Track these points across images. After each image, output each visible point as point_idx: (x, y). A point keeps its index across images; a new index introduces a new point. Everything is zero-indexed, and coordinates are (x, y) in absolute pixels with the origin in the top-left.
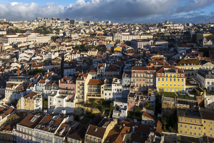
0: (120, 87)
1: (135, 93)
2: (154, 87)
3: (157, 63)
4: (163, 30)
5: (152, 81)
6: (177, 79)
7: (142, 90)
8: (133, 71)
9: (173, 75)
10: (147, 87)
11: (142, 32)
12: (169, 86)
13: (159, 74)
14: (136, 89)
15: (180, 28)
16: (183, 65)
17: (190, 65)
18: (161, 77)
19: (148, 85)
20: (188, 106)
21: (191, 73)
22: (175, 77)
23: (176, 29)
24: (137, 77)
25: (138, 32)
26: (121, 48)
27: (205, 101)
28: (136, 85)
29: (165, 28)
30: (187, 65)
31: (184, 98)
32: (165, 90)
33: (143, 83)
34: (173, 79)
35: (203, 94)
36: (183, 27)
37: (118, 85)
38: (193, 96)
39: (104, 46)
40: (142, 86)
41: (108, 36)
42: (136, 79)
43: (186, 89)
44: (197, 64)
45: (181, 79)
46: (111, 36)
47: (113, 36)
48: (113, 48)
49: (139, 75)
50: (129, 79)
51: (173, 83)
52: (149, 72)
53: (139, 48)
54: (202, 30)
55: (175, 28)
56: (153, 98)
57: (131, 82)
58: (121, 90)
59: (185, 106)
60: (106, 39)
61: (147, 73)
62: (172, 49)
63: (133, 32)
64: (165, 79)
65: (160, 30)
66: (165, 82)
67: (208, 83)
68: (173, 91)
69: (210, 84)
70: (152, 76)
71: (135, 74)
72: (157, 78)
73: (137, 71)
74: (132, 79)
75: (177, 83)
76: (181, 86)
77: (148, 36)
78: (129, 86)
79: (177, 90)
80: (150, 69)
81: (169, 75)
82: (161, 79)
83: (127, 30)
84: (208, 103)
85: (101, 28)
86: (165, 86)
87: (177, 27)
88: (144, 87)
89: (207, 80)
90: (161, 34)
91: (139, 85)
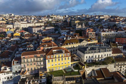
0: (11, 75)
1: (26, 78)
2: (45, 68)
3: (46, 46)
5: (42, 63)
6: (64, 58)
7: (34, 73)
8: (22, 57)
9: (61, 55)
10: (38, 69)
11: (36, 21)
12: (58, 65)
13: (48, 57)
14: (28, 74)
16: (67, 44)
18: (50, 58)
19: (39, 67)
20: (74, 82)
22: (62, 57)
24: (28, 62)
28: (27, 69)
31: (71, 75)
32: (55, 69)
33: (34, 67)
34: (60, 59)
35: (84, 67)
37: (8, 73)
38: (77, 71)
39: (5, 32)
40: (33, 69)
42: (26, 65)
43: (71, 65)
45: (67, 58)
47: (13, 25)
49: (29, 60)
50: (20, 66)
51: (61, 62)
52: (39, 55)
53: (34, 33)
56: (44, 80)
57: (22, 68)
58: (11, 77)
59: (72, 82)
60: (7, 27)
61: (37, 57)
64: (54, 60)
66: (54, 63)
67: (87, 57)
68: (61, 69)
69: (88, 58)
70: (42, 59)
71: (26, 60)
72: (47, 61)
73: (27, 56)
74: (22, 65)
75: (64, 61)
76: (67, 64)
77: (41, 24)
78: (20, 72)
79: (64, 68)
80: (40, 53)
81: (57, 56)
82: (50, 60)
83: (25, 20)
84: (88, 73)
85: (4, 19)
86: (54, 66)
87: (59, 18)
88: (35, 70)
89: (86, 55)
90: (49, 22)
91: (30, 69)
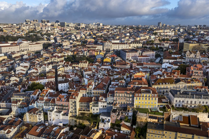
0: (106, 104)
1: (117, 109)
2: (133, 104)
3: (137, 83)
4: (153, 37)
5: (131, 99)
6: (151, 98)
7: (123, 106)
8: (116, 92)
9: (148, 95)
10: (127, 104)
11: (132, 40)
12: (144, 103)
13: (136, 94)
14: (118, 106)
15: (170, 34)
16: (159, 84)
17: (166, 84)
18: (138, 96)
19: (128, 102)
20: (157, 121)
21: (165, 90)
22: (149, 97)
23: (166, 36)
24: (119, 96)
25: (128, 40)
26: (110, 59)
27: (171, 116)
28: (118, 102)
29: (156, 34)
30: (162, 84)
31: (155, 114)
32: (141, 107)
33: (123, 101)
34: (148, 98)
35: (170, 110)
36: (173, 34)
37: (104, 102)
38: (162, 112)
39: (95, 56)
40: (123, 103)
41: (99, 44)
42: (118, 98)
43: (158, 106)
44: (172, 83)
45: (154, 98)
46: (101, 45)
47: (103, 45)
48: (102, 59)
49: (121, 95)
50: (113, 98)
51: (147, 101)
52: (129, 92)
53: (128, 59)
54: (191, 36)
55: (166, 34)
56: (131, 114)
57: (114, 101)
58: (106, 106)
59: (154, 120)
60: (96, 49)
61: (127, 93)
62: (158, 60)
63: (123, 40)
64: (141, 98)
65: (150, 37)
66: (141, 101)
67: (176, 101)
68: (147, 107)
69: (178, 101)
70: (131, 95)
71: (118, 94)
72: (135, 98)
73: (119, 91)
74: (115, 98)
75: (151, 101)
76: (154, 104)
77: (137, 45)
78: (112, 103)
79: (150, 107)
80: (130, 90)
81: (145, 95)
82: (138, 98)
83: (118, 38)
84: (174, 117)
85: (92, 33)
86: (141, 103)
87: (168, 33)
88: (124, 104)
89: (175, 99)
90: (150, 41)
91: (120, 103)
